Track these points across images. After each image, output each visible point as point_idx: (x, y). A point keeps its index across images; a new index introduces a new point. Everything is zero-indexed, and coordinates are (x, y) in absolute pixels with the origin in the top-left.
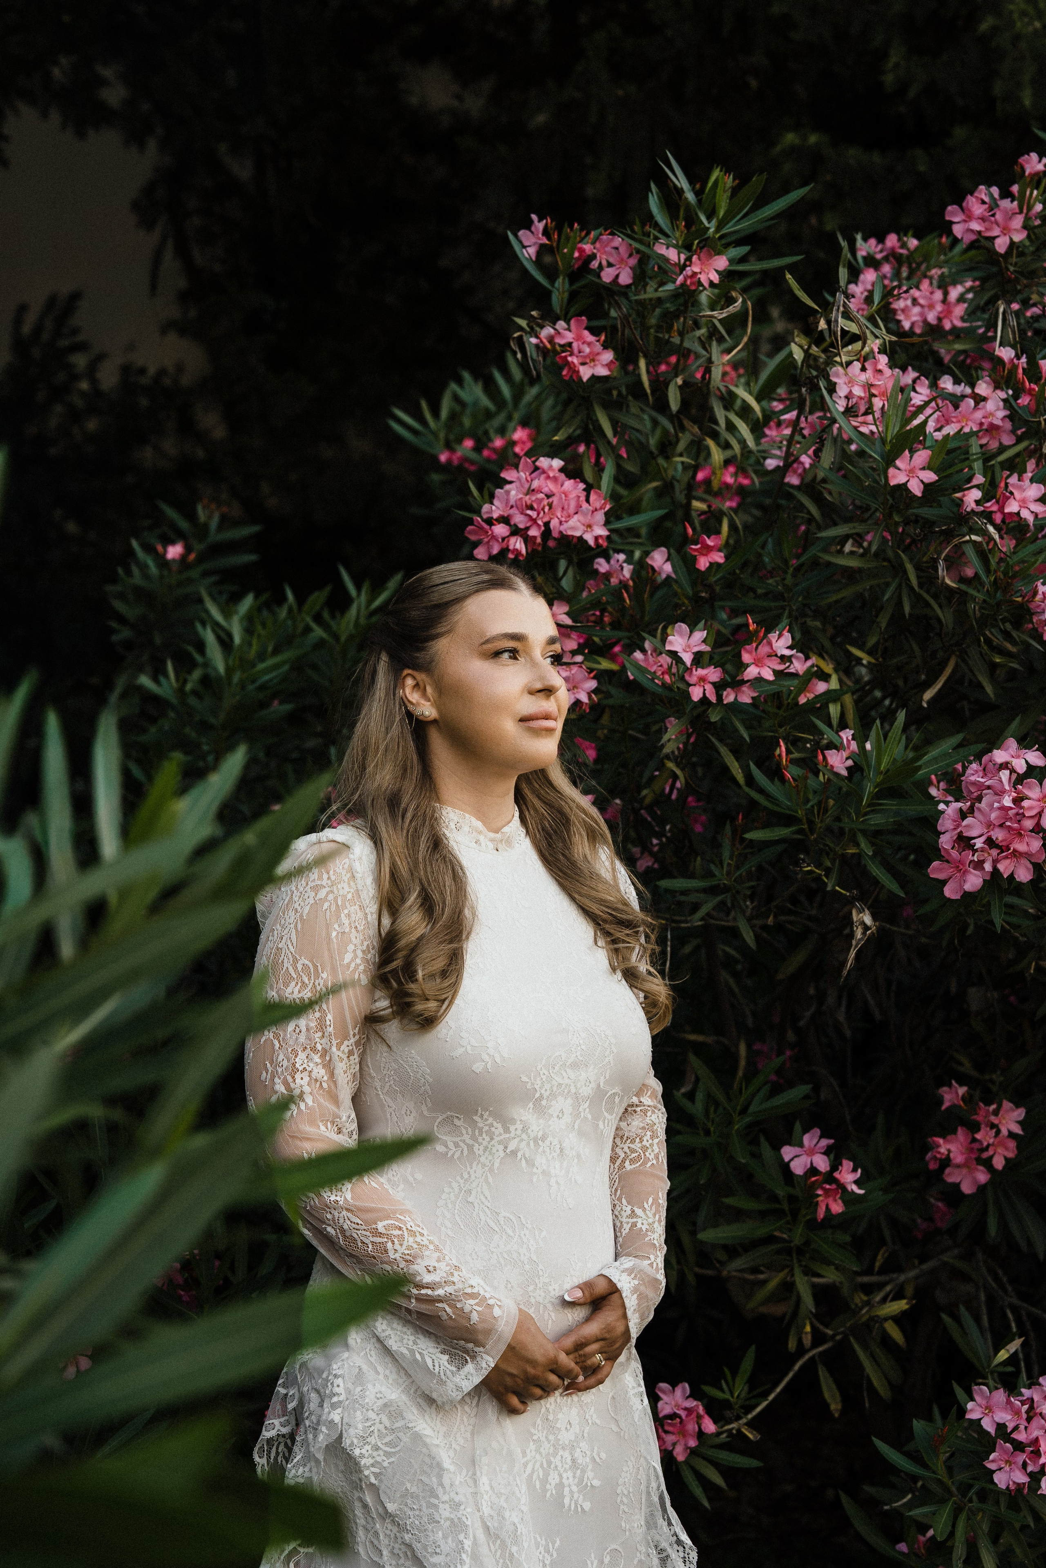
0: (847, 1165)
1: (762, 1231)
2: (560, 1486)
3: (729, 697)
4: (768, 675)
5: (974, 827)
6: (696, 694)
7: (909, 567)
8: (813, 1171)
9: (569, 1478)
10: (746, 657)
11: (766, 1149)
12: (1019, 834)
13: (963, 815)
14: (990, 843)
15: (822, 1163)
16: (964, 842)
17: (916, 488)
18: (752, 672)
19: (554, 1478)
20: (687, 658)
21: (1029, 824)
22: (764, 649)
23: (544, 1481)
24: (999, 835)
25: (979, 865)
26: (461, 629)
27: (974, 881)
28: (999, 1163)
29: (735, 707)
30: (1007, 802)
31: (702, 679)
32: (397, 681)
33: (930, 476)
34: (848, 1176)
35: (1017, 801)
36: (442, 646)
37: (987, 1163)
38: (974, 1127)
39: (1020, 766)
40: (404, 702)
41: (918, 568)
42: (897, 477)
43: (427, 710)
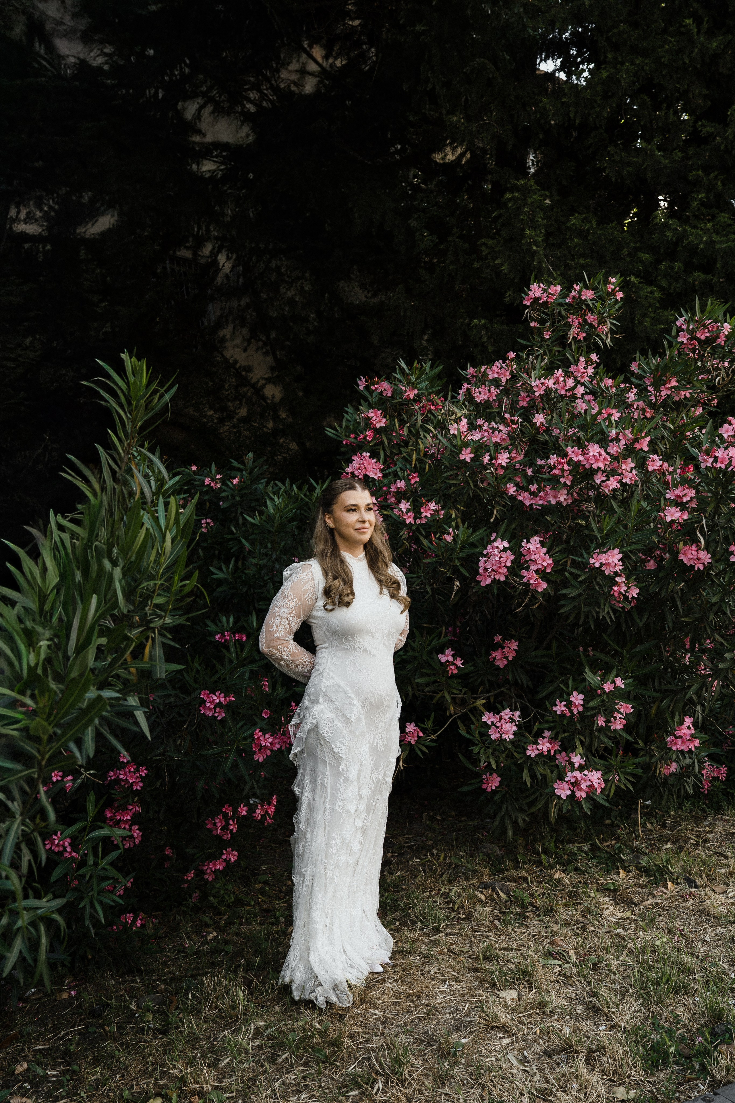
0: (459, 659)
1: (432, 679)
2: (377, 744)
3: (418, 522)
4: (429, 515)
5: (489, 566)
6: (408, 522)
7: (470, 482)
8: (448, 661)
9: (380, 742)
10: (422, 510)
11: (435, 654)
12: (500, 567)
13: (486, 562)
14: (493, 570)
15: (451, 659)
16: (486, 569)
17: (468, 460)
18: (424, 514)
19: (376, 741)
20: (404, 511)
21: (503, 565)
22: (427, 508)
23: (373, 741)
24: (495, 568)
25: (490, 576)
26: (339, 502)
27: (489, 581)
28: (510, 658)
29: (421, 524)
30: (497, 558)
31: (409, 517)
32: (324, 516)
33: (472, 455)
34: (459, 662)
35: (500, 558)
36: (335, 507)
37: (507, 658)
38: (503, 648)
39: (501, 547)
40: (325, 522)
41: (473, 482)
42: (462, 457)
43: (331, 525)
